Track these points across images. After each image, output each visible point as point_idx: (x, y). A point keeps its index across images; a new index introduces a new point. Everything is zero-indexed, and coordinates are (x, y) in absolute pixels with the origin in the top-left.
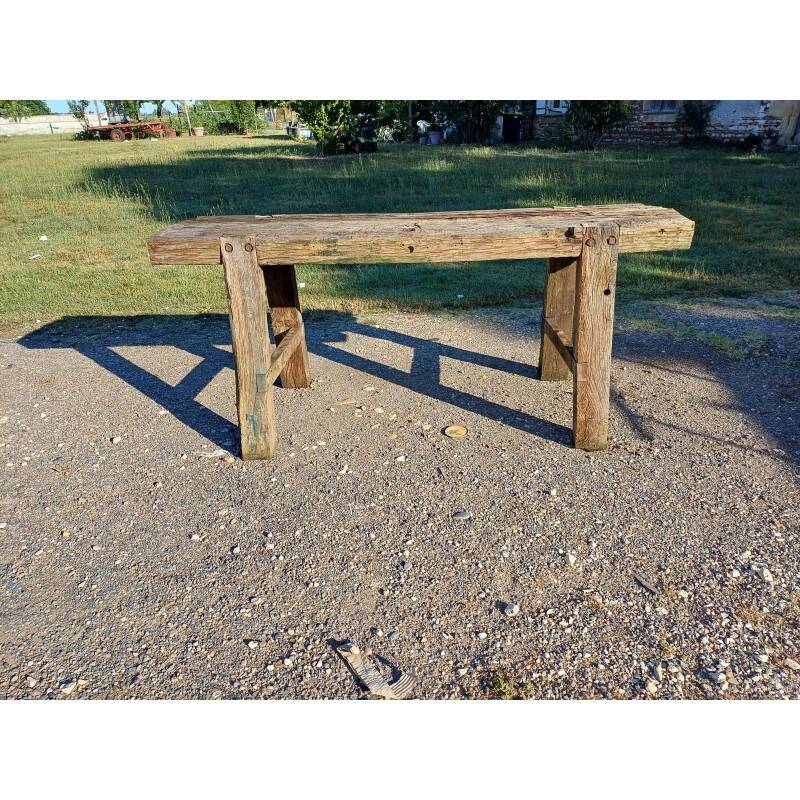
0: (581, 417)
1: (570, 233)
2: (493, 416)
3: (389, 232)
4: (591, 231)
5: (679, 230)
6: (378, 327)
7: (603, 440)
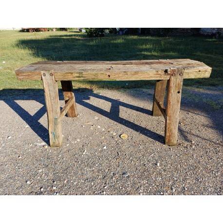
0: (168, 134)
1: (166, 71)
2: (137, 130)
3: (101, 70)
4: (174, 71)
5: (206, 71)
6: (100, 95)
7: (175, 142)
